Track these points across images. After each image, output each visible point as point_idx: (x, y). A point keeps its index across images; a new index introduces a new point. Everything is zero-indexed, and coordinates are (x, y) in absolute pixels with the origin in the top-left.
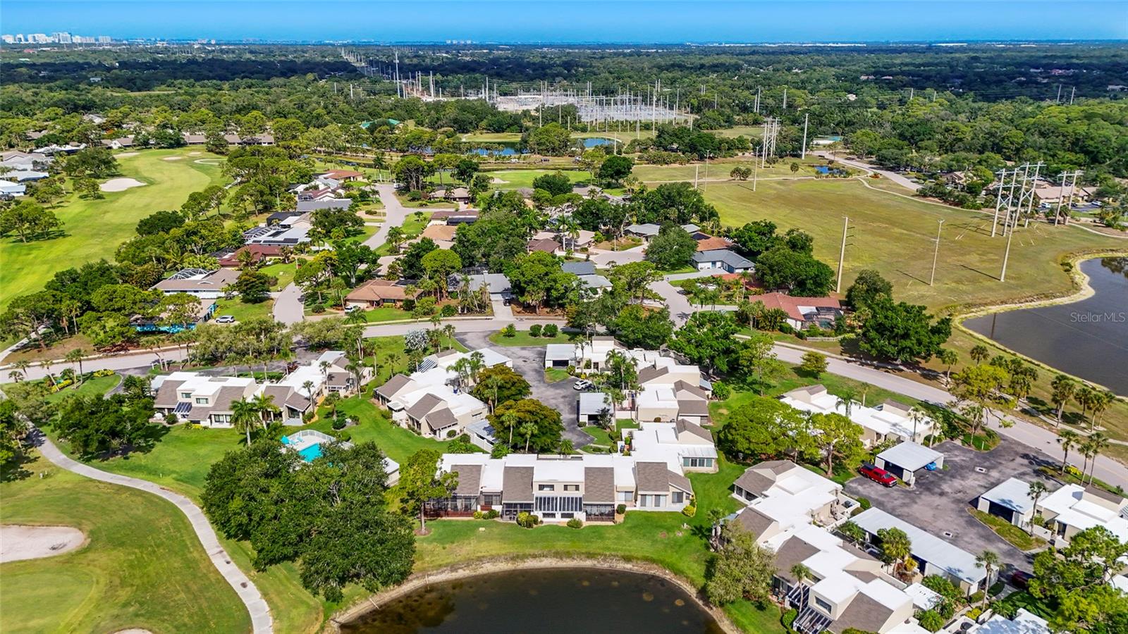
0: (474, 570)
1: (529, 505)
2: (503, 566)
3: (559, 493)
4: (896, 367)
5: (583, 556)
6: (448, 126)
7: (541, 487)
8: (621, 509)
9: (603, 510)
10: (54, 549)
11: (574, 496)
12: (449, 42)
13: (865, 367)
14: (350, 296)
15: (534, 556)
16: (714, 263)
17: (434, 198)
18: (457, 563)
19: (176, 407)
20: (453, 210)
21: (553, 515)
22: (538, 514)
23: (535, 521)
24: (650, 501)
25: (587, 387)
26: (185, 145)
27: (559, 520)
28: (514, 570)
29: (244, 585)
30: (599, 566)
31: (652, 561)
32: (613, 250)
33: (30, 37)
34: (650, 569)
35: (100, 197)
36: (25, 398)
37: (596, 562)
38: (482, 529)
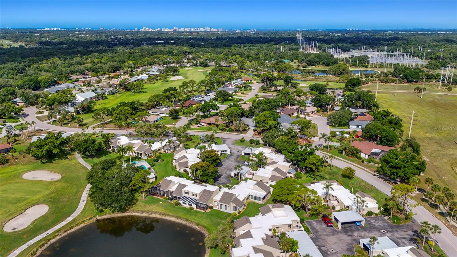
0: (149, 215)
1: (179, 198)
2: (158, 216)
3: (190, 196)
4: (396, 182)
5: (185, 220)
6: (306, 63)
7: (186, 193)
8: (211, 208)
9: (204, 206)
10: (51, 179)
11: (195, 199)
12: (348, 29)
13: (380, 179)
14: (202, 121)
15: (169, 215)
16: (358, 126)
17: (270, 90)
18: (144, 211)
19: (116, 146)
20: (271, 95)
21: (186, 204)
22: (181, 202)
23: (180, 204)
24: (223, 207)
25: (249, 165)
26: (209, 66)
27: (187, 206)
28: (161, 218)
29: (83, 201)
30: (188, 224)
31: (205, 227)
32: (320, 116)
33: (198, 29)
34: (203, 230)
35: (168, 81)
36: (79, 137)
37: (187, 223)
38: (161, 202)
